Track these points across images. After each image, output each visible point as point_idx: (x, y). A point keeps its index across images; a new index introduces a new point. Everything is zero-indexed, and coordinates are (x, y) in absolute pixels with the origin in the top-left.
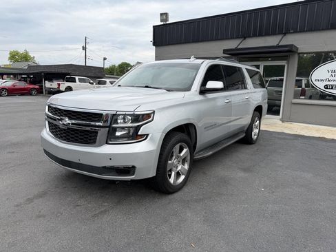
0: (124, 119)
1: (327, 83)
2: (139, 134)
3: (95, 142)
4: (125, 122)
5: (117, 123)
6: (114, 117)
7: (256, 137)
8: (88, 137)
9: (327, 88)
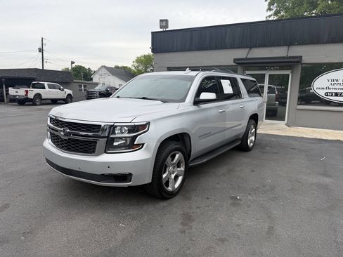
0: (121, 130)
1: (328, 91)
2: (135, 143)
3: (94, 152)
4: (122, 133)
5: (115, 134)
6: (112, 128)
7: (252, 144)
8: (87, 147)
9: (327, 95)
